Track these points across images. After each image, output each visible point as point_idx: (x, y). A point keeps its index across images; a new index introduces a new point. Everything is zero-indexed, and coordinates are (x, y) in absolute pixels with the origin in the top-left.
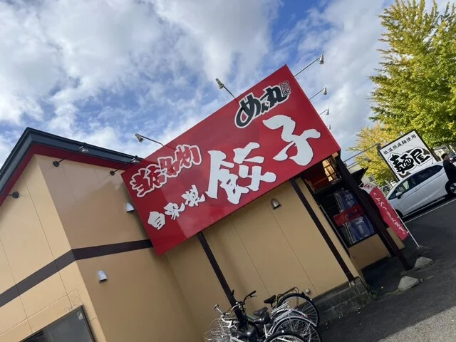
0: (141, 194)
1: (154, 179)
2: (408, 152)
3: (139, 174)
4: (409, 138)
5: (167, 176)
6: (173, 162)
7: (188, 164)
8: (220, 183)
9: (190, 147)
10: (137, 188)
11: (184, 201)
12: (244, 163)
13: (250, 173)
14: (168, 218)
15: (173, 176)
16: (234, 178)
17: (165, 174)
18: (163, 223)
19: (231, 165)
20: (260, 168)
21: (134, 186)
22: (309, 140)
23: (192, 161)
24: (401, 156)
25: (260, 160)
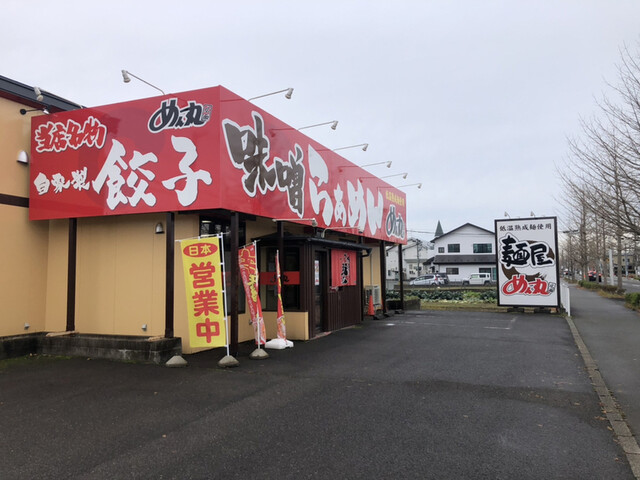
0: (40, 149)
1: (56, 140)
2: (530, 242)
3: (47, 126)
4: (542, 226)
5: (68, 143)
6: (79, 132)
7: (90, 143)
8: (108, 178)
9: (100, 125)
10: (39, 141)
11: (72, 179)
12: (137, 171)
13: (136, 185)
14: (52, 187)
15: (73, 146)
16: (122, 181)
17: (67, 140)
18: (46, 190)
19: (125, 167)
20: (147, 185)
21: (37, 136)
22: (200, 182)
23: (95, 141)
24: (517, 243)
25: (150, 175)
